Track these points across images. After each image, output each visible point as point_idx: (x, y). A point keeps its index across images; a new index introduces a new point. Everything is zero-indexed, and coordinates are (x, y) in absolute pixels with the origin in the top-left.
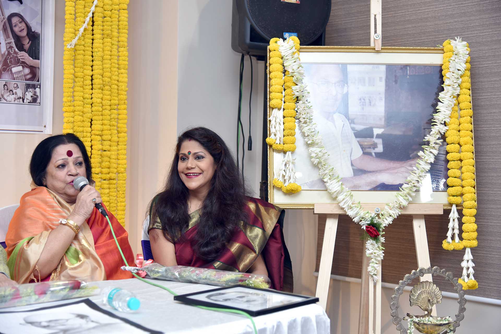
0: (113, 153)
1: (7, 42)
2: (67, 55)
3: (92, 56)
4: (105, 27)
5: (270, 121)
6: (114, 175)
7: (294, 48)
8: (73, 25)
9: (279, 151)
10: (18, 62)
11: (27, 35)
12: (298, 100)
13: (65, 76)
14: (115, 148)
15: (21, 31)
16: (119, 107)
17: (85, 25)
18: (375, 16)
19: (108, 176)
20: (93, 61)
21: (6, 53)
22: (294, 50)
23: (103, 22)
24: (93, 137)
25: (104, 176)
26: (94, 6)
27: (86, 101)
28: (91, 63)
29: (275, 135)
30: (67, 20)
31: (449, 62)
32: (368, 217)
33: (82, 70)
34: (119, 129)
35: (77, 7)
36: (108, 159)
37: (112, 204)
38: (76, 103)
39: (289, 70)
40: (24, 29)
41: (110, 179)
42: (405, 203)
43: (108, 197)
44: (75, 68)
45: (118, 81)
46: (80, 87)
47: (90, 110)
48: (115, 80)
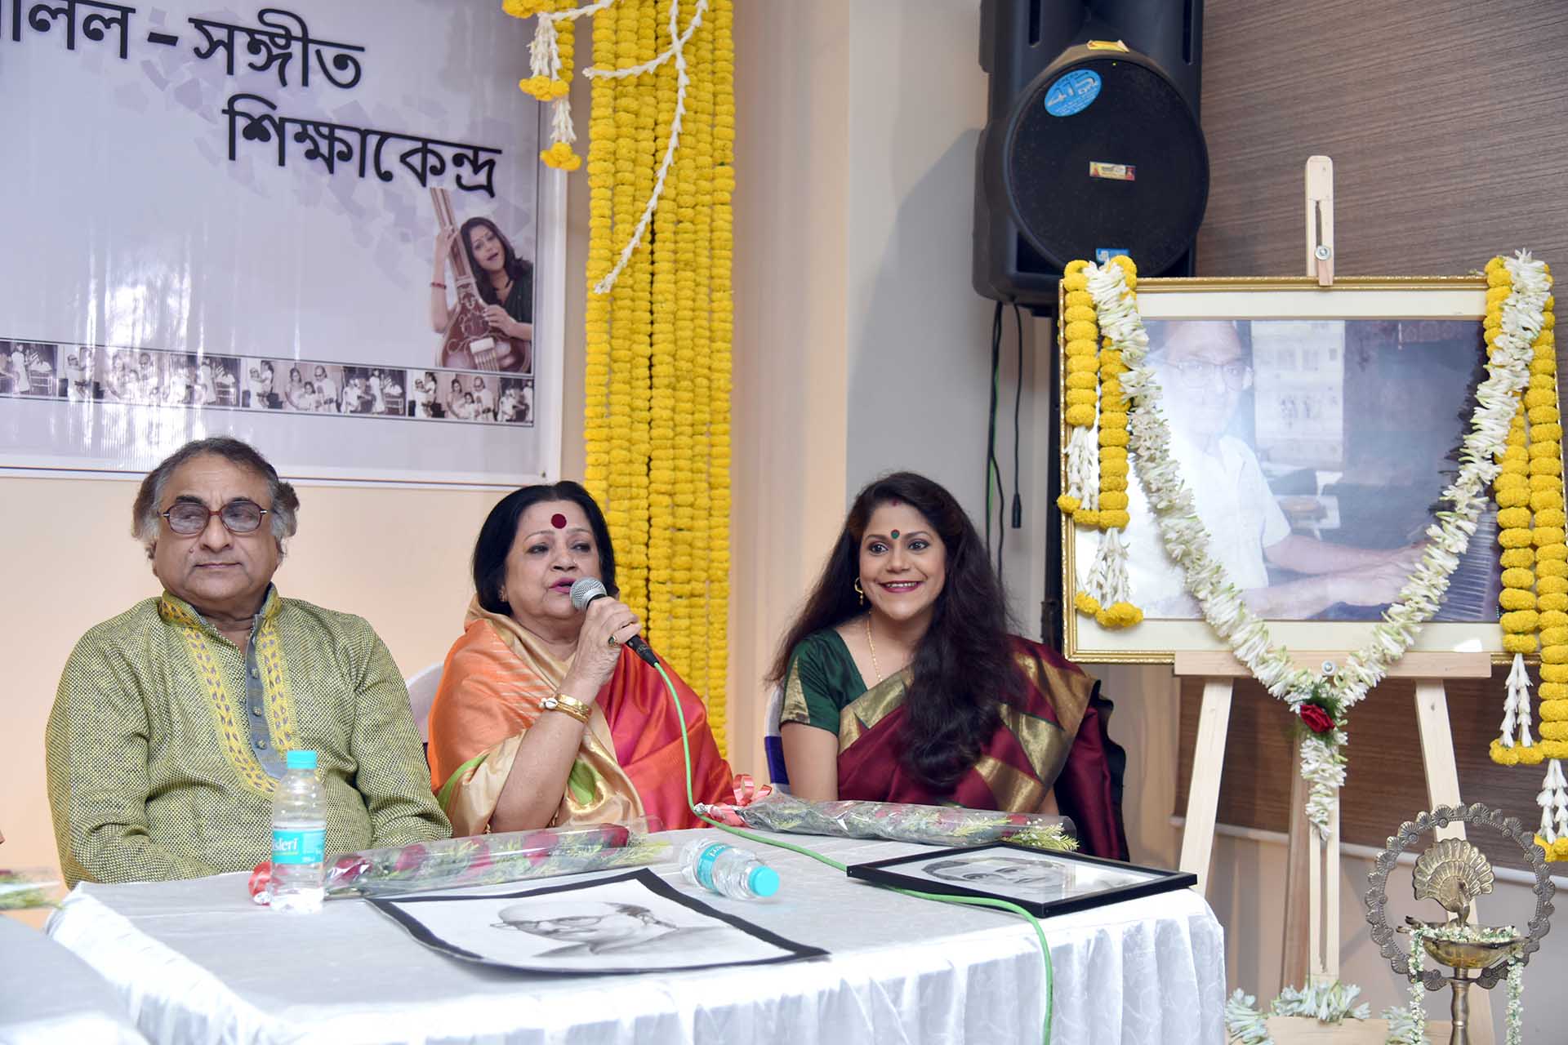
0: (698, 534)
1: (461, 282)
2: (593, 310)
3: (652, 312)
4: (681, 245)
5: (1067, 456)
6: (701, 585)
7: (1123, 283)
8: (609, 242)
9: (1089, 527)
11: (506, 266)
12: (1132, 406)
13: (589, 359)
14: (702, 523)
15: (490, 258)
16: (713, 428)
17: (635, 241)
18: (1318, 203)
19: (687, 588)
20: (652, 323)
21: (458, 309)
22: (1123, 287)
23: (675, 233)
24: (653, 497)
25: (678, 589)
26: (655, 197)
27: (636, 414)
28: (648, 328)
29: (1079, 489)
30: (593, 230)
31: (1502, 310)
32: (1306, 683)
33: (627, 343)
34: (712, 480)
35: (616, 199)
36: (687, 549)
37: (696, 654)
38: (615, 420)
39: (1113, 334)
40: (496, 254)
41: (692, 595)
42: (1395, 650)
43: (688, 636)
44: (613, 341)
45: (710, 368)
46: (624, 383)
47: (646, 437)
48: (702, 366)
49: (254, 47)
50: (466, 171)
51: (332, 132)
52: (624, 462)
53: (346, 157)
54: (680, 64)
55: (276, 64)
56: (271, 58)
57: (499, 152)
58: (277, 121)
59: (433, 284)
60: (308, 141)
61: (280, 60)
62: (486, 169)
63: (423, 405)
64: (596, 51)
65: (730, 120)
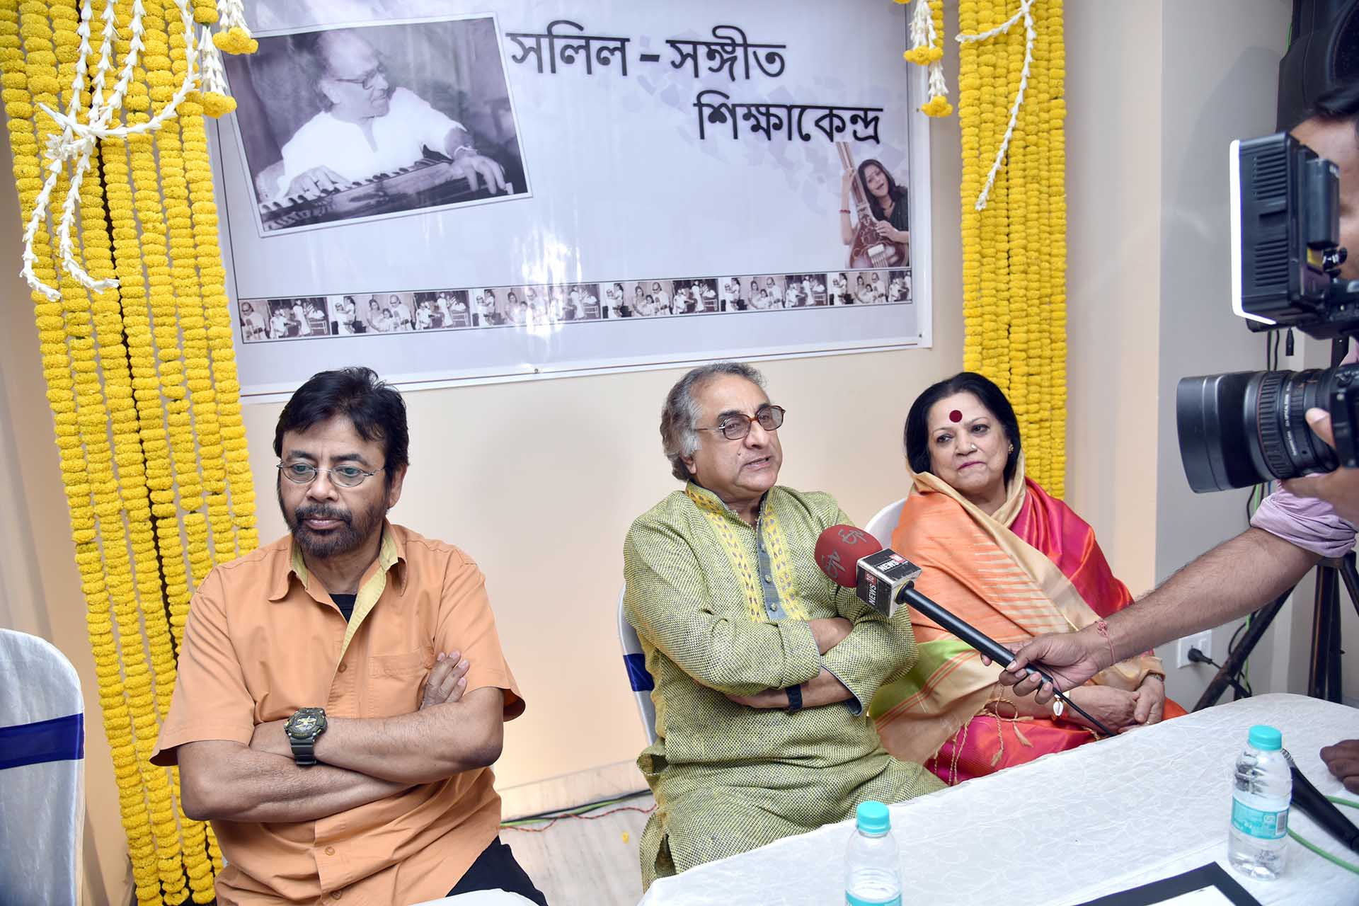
0: (1045, 377)
2: (968, 220)
3: (1008, 217)
4: (1029, 164)
8: (977, 168)
10: (877, 238)
11: (889, 192)
13: (965, 257)
14: (1047, 369)
15: (878, 188)
16: (1053, 299)
17: (997, 165)
19: (1038, 417)
20: (1009, 225)
21: (859, 226)
23: (1024, 155)
26: (1010, 130)
27: (1000, 295)
28: (1006, 230)
30: (966, 160)
33: (992, 243)
34: (1053, 337)
35: (981, 135)
36: (1038, 389)
38: (985, 300)
40: (883, 184)
41: (1041, 420)
43: (1038, 450)
44: (983, 242)
45: (1050, 255)
46: (991, 273)
47: (1006, 309)
48: (1045, 254)
49: (711, 55)
50: (860, 126)
51: (768, 110)
52: (993, 331)
53: (778, 127)
54: (1029, 22)
55: (727, 66)
56: (723, 62)
57: (881, 110)
58: (730, 107)
59: (842, 211)
60: (752, 119)
61: (729, 63)
62: (873, 123)
63: (839, 296)
64: (962, 21)
65: (1062, 63)
